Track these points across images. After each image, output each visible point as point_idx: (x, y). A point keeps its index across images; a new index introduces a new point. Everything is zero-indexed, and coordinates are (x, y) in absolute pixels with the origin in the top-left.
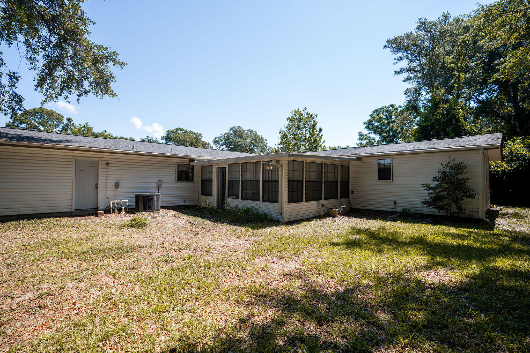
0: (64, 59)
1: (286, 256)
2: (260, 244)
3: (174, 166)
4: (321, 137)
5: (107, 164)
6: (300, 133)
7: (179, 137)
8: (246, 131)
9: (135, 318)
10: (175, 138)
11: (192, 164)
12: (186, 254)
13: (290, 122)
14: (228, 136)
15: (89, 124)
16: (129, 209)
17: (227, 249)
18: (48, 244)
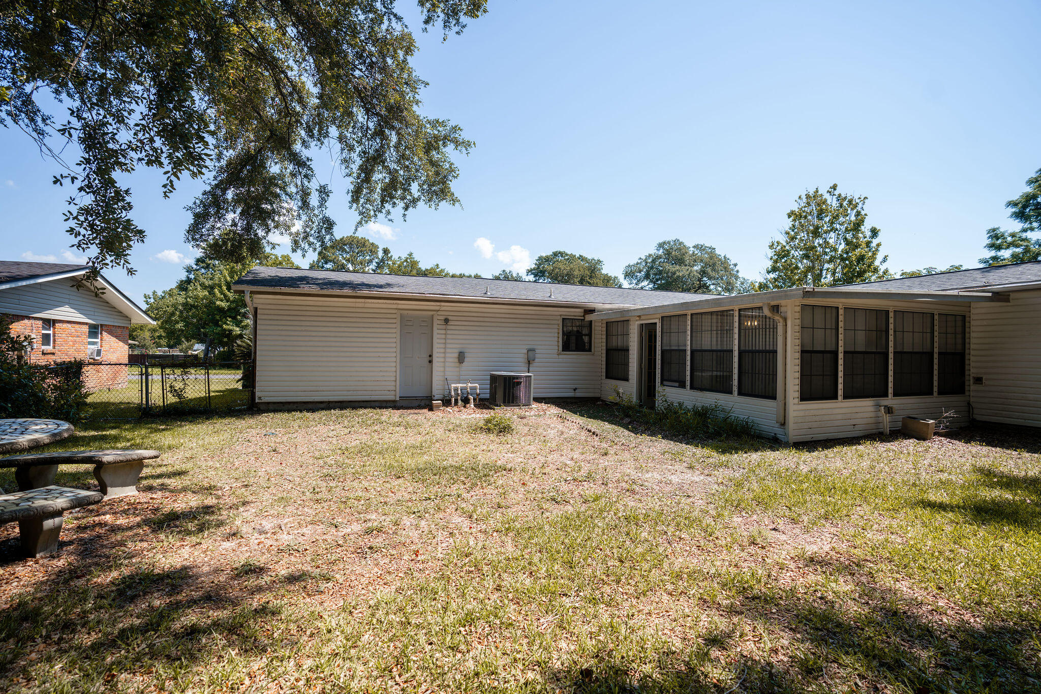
0: (385, 152)
1: (806, 518)
2: (739, 485)
3: (556, 322)
4: (877, 250)
5: (447, 321)
6: (820, 245)
7: (560, 269)
8: (692, 249)
9: (510, 596)
10: (553, 270)
11: (589, 318)
12: (590, 489)
13: (794, 220)
14: (654, 261)
15: (414, 256)
16: (481, 400)
17: (668, 489)
18: (369, 451)
